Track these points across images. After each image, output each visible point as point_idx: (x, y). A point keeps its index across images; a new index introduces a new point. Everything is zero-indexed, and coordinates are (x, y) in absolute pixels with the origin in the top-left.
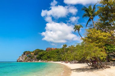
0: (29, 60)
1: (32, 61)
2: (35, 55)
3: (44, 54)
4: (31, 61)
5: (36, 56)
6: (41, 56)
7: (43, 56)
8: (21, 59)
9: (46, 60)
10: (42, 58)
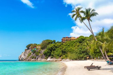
0: (33, 58)
1: (38, 59)
2: (42, 48)
3: (56, 47)
4: (35, 58)
5: (43, 51)
6: (51, 50)
7: (54, 50)
8: (23, 56)
9: (60, 56)
10: (52, 54)
